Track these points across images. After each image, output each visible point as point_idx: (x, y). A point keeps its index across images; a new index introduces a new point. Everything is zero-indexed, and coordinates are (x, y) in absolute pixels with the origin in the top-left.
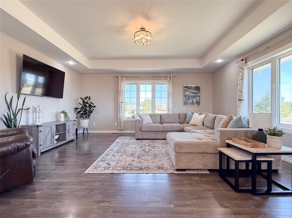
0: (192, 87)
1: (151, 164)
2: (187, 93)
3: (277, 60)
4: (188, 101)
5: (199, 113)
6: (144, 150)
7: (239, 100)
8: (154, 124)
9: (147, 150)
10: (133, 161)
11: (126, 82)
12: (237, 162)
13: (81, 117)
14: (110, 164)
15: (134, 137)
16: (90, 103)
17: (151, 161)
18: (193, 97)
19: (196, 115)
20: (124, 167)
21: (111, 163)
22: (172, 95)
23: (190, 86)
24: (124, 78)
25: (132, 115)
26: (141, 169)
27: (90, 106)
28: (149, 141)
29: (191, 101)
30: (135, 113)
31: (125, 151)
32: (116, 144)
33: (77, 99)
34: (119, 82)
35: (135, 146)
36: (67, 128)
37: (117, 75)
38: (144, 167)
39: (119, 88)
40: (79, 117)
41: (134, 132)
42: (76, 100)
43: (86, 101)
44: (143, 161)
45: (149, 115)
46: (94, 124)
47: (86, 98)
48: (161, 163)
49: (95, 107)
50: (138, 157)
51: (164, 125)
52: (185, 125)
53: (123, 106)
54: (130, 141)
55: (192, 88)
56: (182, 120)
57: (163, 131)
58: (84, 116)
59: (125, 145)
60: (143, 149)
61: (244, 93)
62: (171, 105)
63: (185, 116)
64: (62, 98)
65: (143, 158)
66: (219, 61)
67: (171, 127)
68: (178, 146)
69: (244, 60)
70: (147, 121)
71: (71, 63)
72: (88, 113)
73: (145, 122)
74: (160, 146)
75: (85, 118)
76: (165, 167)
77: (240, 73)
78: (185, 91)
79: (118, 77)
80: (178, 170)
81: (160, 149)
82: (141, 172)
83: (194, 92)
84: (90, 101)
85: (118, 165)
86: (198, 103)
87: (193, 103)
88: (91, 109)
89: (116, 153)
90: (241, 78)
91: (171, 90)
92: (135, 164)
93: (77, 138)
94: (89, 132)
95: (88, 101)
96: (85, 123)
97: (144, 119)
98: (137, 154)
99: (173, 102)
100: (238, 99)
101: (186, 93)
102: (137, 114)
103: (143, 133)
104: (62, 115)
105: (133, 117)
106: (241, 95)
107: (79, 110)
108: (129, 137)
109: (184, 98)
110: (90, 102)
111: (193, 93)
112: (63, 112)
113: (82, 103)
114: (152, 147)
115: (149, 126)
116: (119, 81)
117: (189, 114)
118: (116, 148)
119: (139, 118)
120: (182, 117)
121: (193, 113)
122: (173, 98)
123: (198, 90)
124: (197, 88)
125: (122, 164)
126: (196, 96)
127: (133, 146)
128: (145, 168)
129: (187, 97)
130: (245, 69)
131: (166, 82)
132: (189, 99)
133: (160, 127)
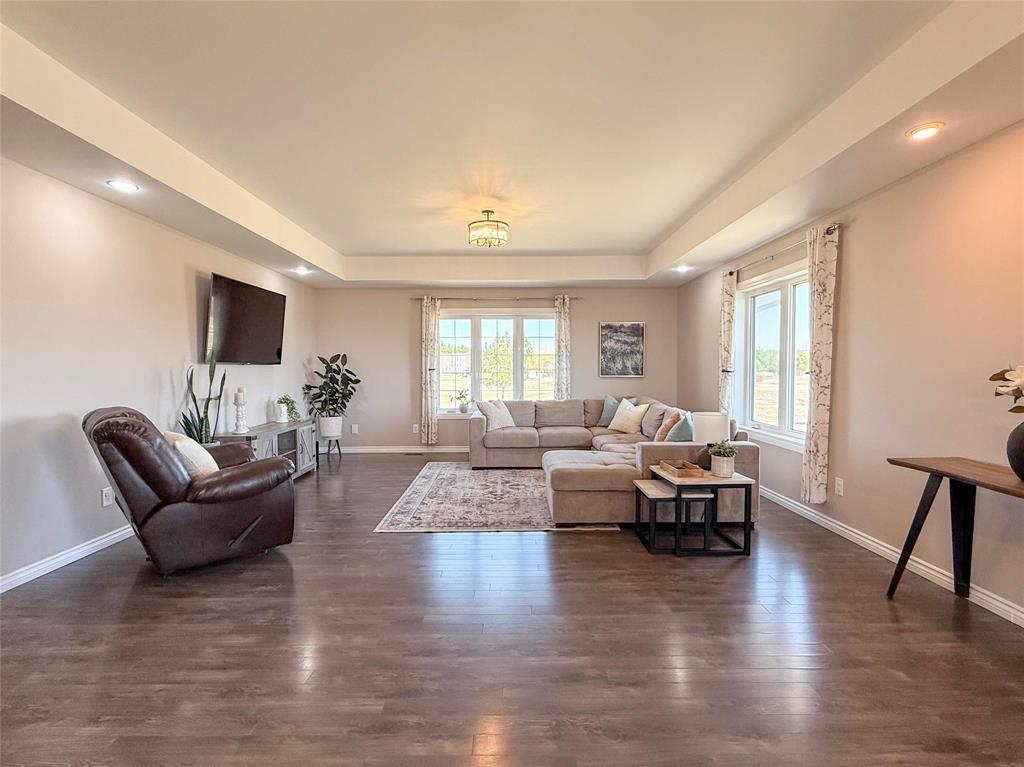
0: (622, 326)
1: (505, 517)
2: (609, 344)
3: (790, 288)
4: (612, 365)
5: (635, 400)
6: (491, 493)
7: (723, 371)
8: (518, 431)
9: (499, 493)
10: (468, 512)
11: (442, 312)
12: (654, 502)
13: (322, 409)
14: (419, 518)
15: (468, 464)
16: (345, 372)
17: (507, 512)
18: (624, 354)
19: (626, 404)
20: (450, 523)
21: (422, 516)
22: (568, 349)
23: (617, 324)
24: (438, 303)
25: (459, 403)
26: (486, 525)
27: (346, 381)
28: (505, 471)
29: (619, 366)
30: (469, 398)
31: (448, 495)
32: (424, 480)
33: (309, 361)
34: (424, 315)
35: (471, 485)
36: (299, 441)
37: (417, 294)
38: (491, 521)
39: (424, 331)
40: (315, 411)
41: (466, 449)
42: (307, 365)
43: (335, 367)
44: (490, 512)
45: (507, 404)
46: (355, 429)
47: (335, 359)
48: (527, 515)
49: (358, 381)
50: (480, 506)
51: (545, 431)
52: (597, 430)
53: (435, 379)
54: (457, 473)
55: (622, 329)
56: (591, 420)
57: (540, 447)
58: (331, 407)
59: (446, 483)
60: (491, 489)
61: (733, 356)
62: (565, 377)
63: (601, 405)
64: (279, 363)
65: (489, 507)
66: (683, 269)
67: (561, 436)
68: (559, 477)
69: (735, 275)
70: (502, 420)
71: (302, 271)
72: (340, 401)
73: (495, 425)
74: (530, 484)
75: (332, 412)
76: (535, 521)
77: (726, 304)
78: (604, 338)
79: (422, 300)
80: (558, 525)
81: (531, 489)
82: (485, 529)
83: (629, 341)
84: (346, 367)
85: (438, 520)
86: (638, 370)
87: (624, 372)
88: (349, 388)
89: (427, 499)
90: (727, 317)
91: (565, 335)
92: (472, 518)
93: (318, 467)
94: (344, 450)
95: (341, 366)
96: (333, 426)
97: (492, 417)
98: (476, 500)
99: (571, 369)
100: (721, 369)
101: (605, 344)
102: (473, 401)
103: (491, 453)
104: (284, 407)
105: (463, 410)
106: (727, 360)
107: (317, 391)
108: (454, 464)
109: (602, 357)
110: (347, 371)
111: (625, 343)
112: (286, 401)
113: (323, 371)
114: (511, 487)
115: (504, 434)
116: (424, 310)
117: (610, 401)
118: (426, 490)
119: (477, 414)
120: (592, 409)
121: (620, 401)
122: (570, 357)
123: (638, 336)
124: (638, 331)
125: (446, 517)
126: (632, 353)
127: (467, 484)
128: (493, 524)
129: (608, 355)
130: (737, 294)
131: (553, 312)
132: (614, 359)
133: (532, 438)
